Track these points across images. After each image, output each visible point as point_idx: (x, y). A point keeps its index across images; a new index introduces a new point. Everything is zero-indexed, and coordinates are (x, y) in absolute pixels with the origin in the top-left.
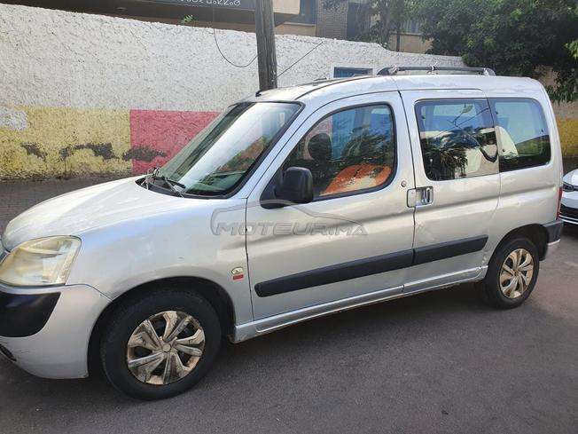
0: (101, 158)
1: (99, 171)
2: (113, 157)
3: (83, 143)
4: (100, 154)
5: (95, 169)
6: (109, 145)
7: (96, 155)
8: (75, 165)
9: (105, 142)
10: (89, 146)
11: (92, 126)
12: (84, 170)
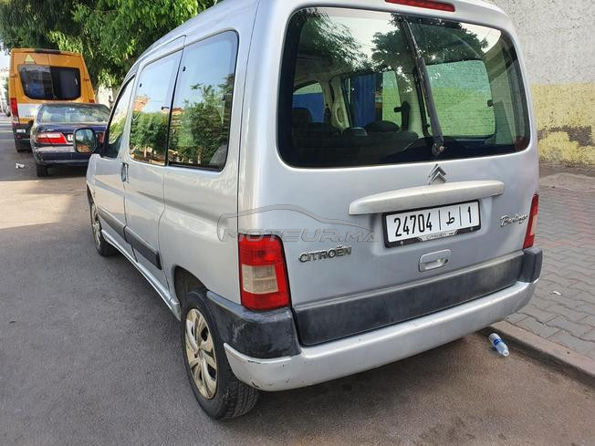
0: (576, 143)
1: (569, 159)
2: (590, 144)
3: (560, 125)
4: (576, 139)
5: (566, 156)
6: (589, 129)
7: (571, 140)
8: (546, 150)
9: (584, 124)
10: (566, 129)
11: (573, 105)
12: (555, 157)
